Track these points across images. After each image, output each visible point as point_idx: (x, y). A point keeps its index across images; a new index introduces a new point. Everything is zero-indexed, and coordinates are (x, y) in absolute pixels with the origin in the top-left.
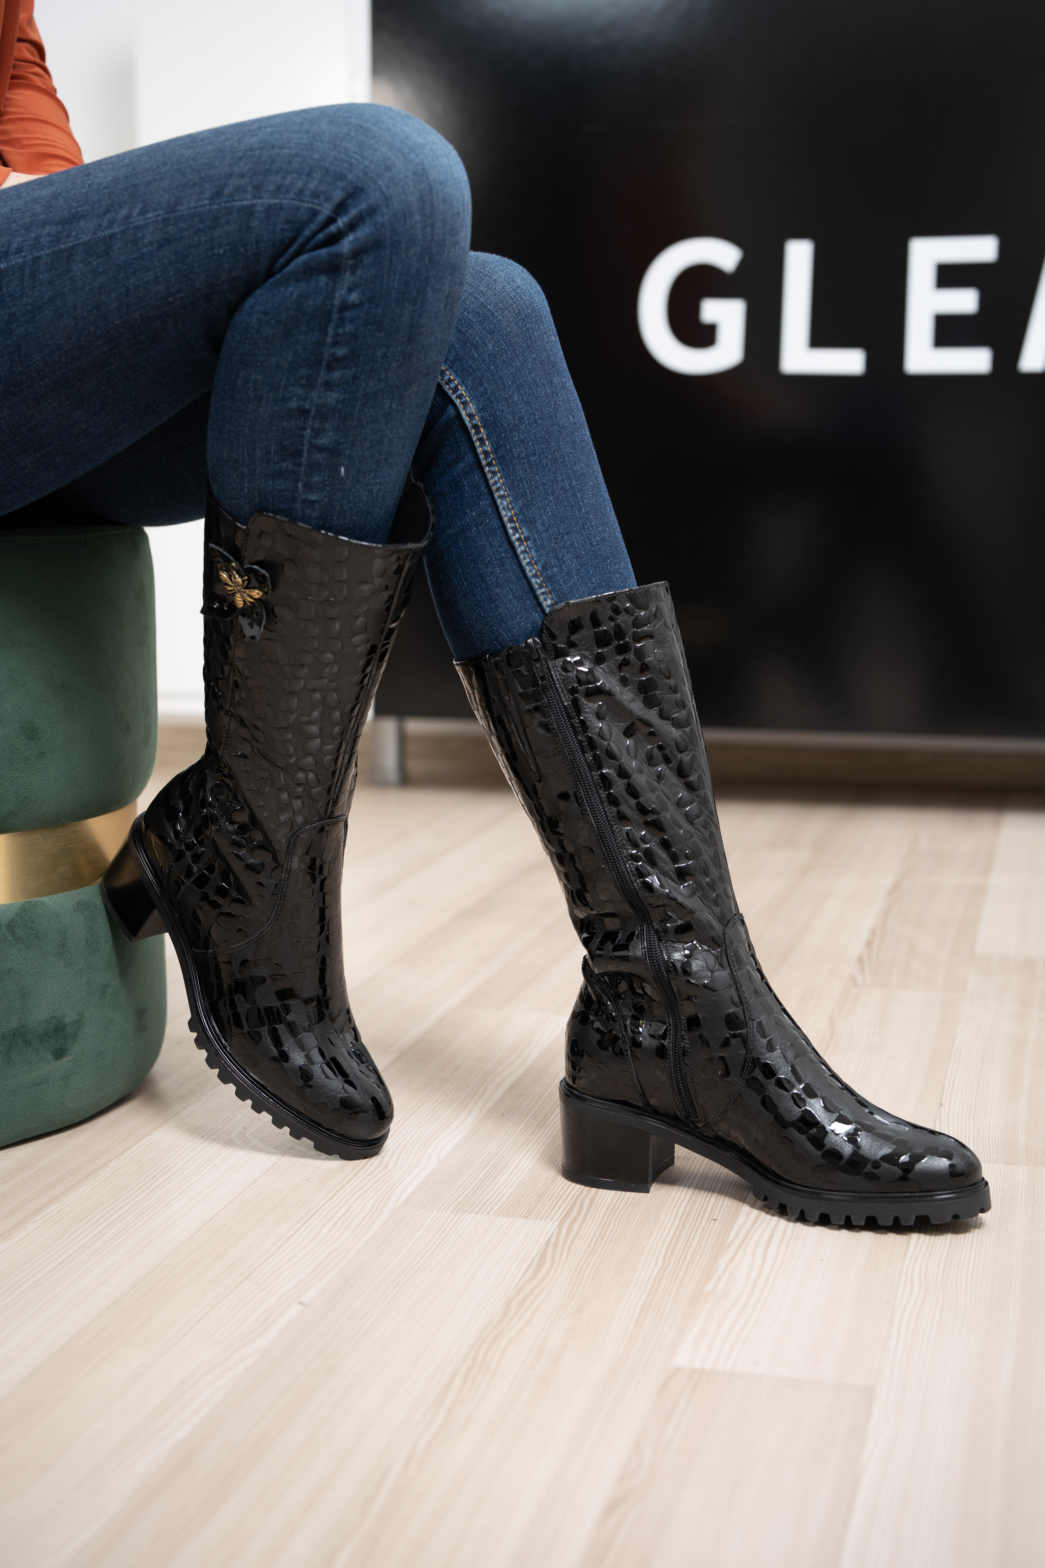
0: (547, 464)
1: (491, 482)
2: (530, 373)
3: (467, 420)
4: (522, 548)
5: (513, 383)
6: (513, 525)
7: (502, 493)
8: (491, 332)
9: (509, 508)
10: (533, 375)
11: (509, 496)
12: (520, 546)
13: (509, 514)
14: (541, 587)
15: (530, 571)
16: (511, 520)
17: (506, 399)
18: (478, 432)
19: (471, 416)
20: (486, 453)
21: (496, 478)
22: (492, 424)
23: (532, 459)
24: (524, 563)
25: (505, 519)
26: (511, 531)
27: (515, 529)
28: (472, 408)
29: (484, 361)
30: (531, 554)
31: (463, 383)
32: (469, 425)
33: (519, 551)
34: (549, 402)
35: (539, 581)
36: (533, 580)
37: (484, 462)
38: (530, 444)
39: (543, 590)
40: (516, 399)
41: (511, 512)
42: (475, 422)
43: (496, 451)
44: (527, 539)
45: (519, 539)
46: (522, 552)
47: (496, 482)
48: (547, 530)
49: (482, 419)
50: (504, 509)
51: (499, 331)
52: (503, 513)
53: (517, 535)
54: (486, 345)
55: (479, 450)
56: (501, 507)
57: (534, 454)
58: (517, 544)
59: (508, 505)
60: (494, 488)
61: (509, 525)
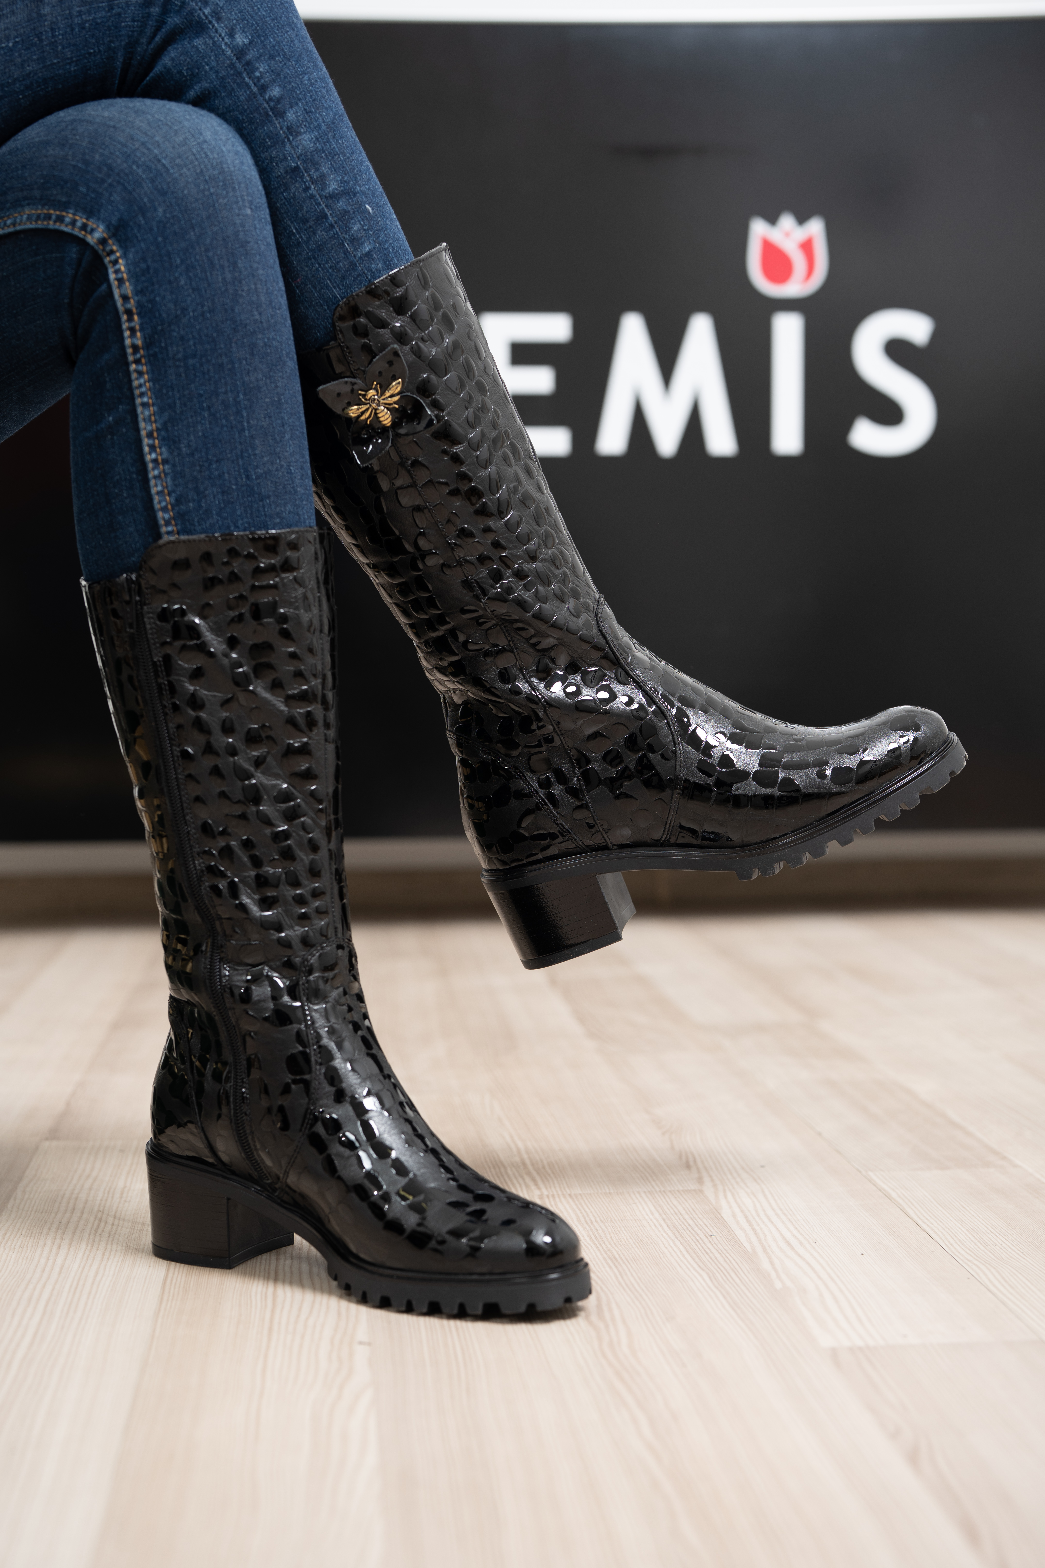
0: (209, 370)
1: (135, 383)
2: (207, 250)
3: (119, 302)
4: (156, 472)
5: (182, 261)
6: (151, 442)
7: (145, 399)
8: (163, 193)
9: (150, 420)
10: (210, 254)
11: (153, 405)
12: (154, 469)
13: (149, 428)
14: (167, 523)
15: (160, 502)
16: (150, 435)
17: (170, 282)
18: (130, 319)
19: (125, 298)
20: (135, 348)
21: (142, 381)
22: (147, 311)
23: (191, 362)
24: (154, 491)
25: (143, 433)
26: (146, 449)
27: (152, 448)
28: (128, 288)
29: (151, 229)
30: (166, 482)
31: (125, 256)
32: (121, 308)
33: (151, 475)
34: (226, 290)
35: (167, 516)
36: (160, 514)
37: (131, 358)
38: (191, 343)
39: (170, 529)
40: (182, 282)
41: (152, 425)
42: (128, 306)
43: (147, 345)
44: (165, 462)
45: (155, 461)
46: (155, 477)
47: (140, 386)
48: (192, 454)
49: (139, 305)
50: (144, 420)
51: (173, 193)
52: (142, 425)
53: (154, 456)
54: (155, 209)
55: (128, 342)
56: (141, 417)
57: (194, 356)
58: (150, 465)
59: (150, 416)
60: (137, 392)
61: (146, 441)
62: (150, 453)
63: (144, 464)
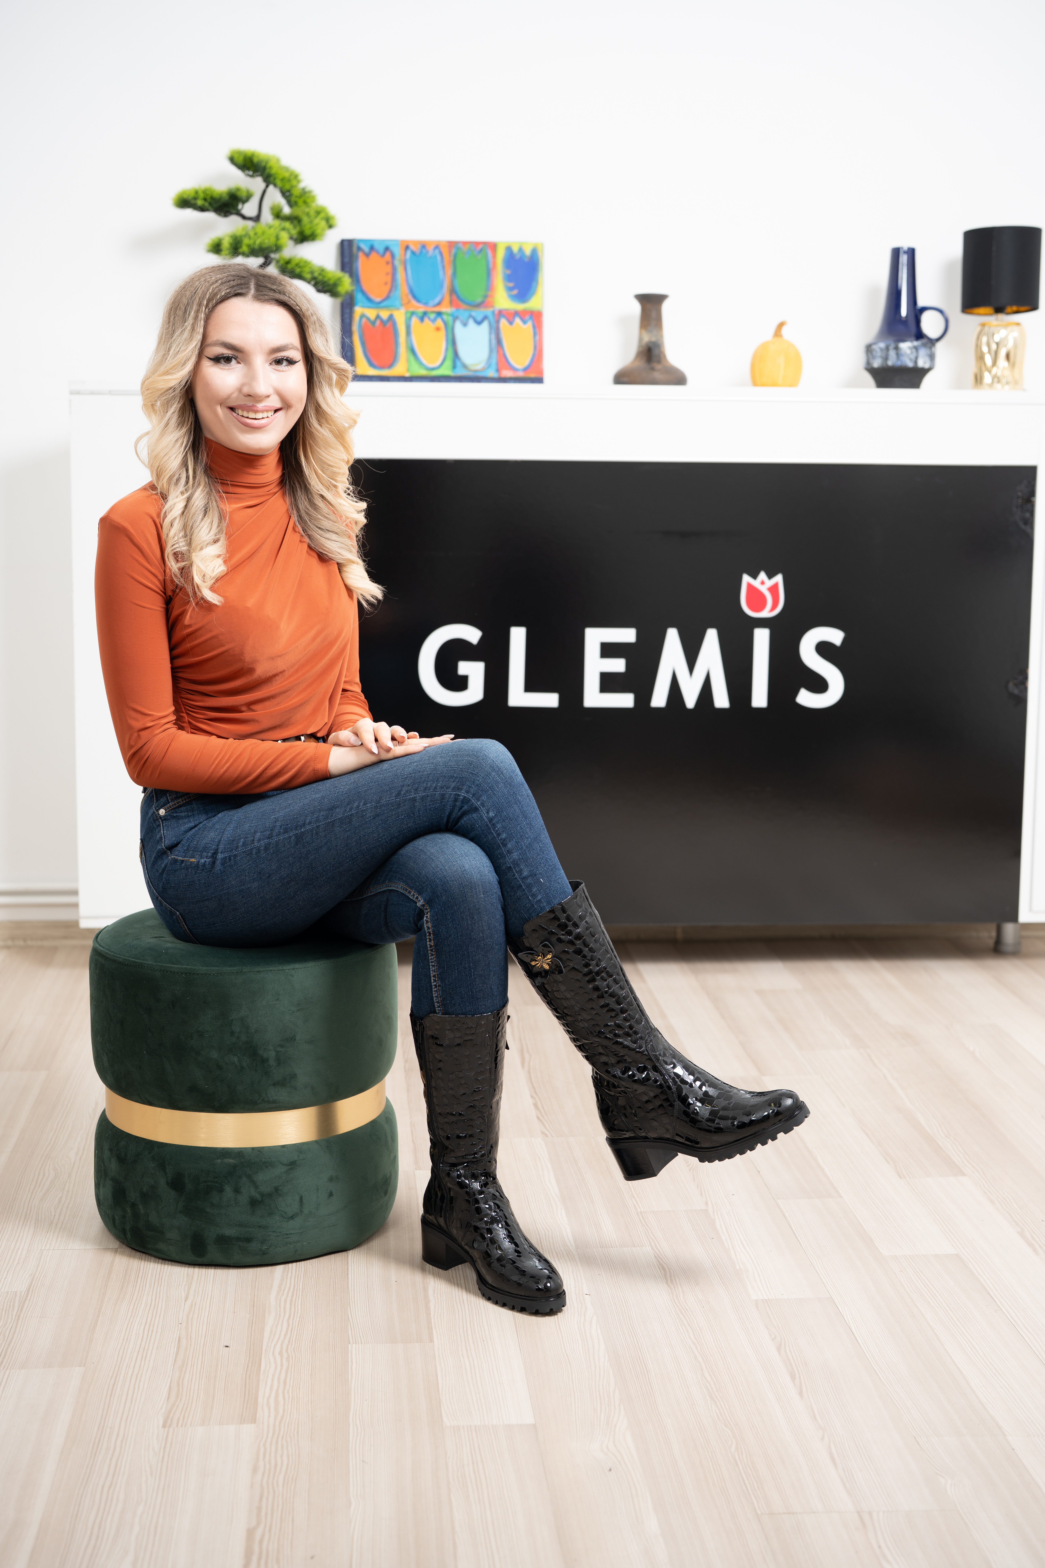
0: (458, 957)
1: (430, 958)
2: (461, 914)
3: (426, 929)
4: (436, 989)
5: (451, 918)
6: (434, 978)
7: (433, 964)
8: (446, 891)
9: (435, 971)
10: (462, 915)
11: (436, 966)
12: (435, 988)
13: (434, 974)
14: (439, 1007)
15: (436, 1000)
16: (434, 976)
17: (446, 924)
18: (430, 935)
19: (428, 928)
20: (431, 946)
21: (432, 957)
23: (451, 953)
24: (434, 995)
25: (432, 975)
26: (432, 981)
27: (435, 981)
28: (430, 925)
29: (440, 905)
30: (439, 993)
32: (427, 931)
33: (433, 990)
35: (438, 1005)
36: (436, 1004)
37: (429, 949)
38: (452, 947)
39: (439, 1009)
40: (451, 925)
42: (429, 931)
43: (436, 945)
44: (439, 986)
45: (435, 985)
46: (435, 991)
47: (432, 959)
48: (450, 985)
49: (433, 931)
50: (432, 971)
51: (449, 891)
52: (431, 972)
53: (435, 983)
54: (442, 897)
55: (428, 943)
56: (431, 970)
57: (453, 951)
58: (433, 987)
59: (435, 970)
60: (430, 961)
61: (432, 978)
62: (434, 982)
63: (431, 986)
